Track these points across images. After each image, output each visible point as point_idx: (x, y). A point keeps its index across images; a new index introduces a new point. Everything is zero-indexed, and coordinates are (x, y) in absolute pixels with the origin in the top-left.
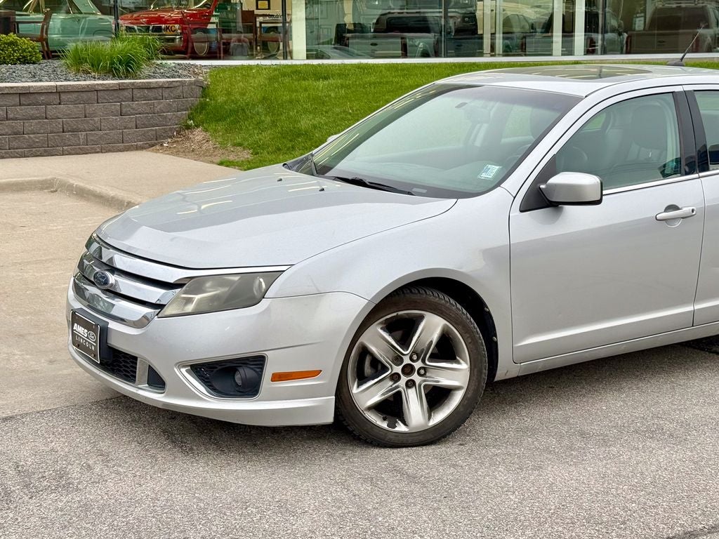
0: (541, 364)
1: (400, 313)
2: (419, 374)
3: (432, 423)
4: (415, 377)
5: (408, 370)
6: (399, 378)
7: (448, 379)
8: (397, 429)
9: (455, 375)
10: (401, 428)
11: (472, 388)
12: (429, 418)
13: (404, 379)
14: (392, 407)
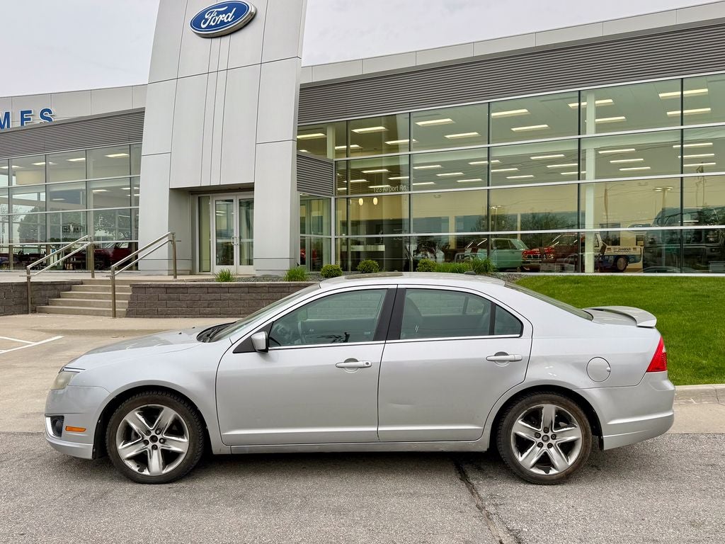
0: (247, 449)
1: (149, 405)
2: (160, 442)
3: (164, 472)
4: (158, 444)
5: (154, 439)
6: (148, 443)
7: (176, 447)
8: (143, 473)
9: (180, 445)
10: (146, 472)
11: (189, 453)
12: (163, 469)
13: (151, 444)
14: (142, 459)
